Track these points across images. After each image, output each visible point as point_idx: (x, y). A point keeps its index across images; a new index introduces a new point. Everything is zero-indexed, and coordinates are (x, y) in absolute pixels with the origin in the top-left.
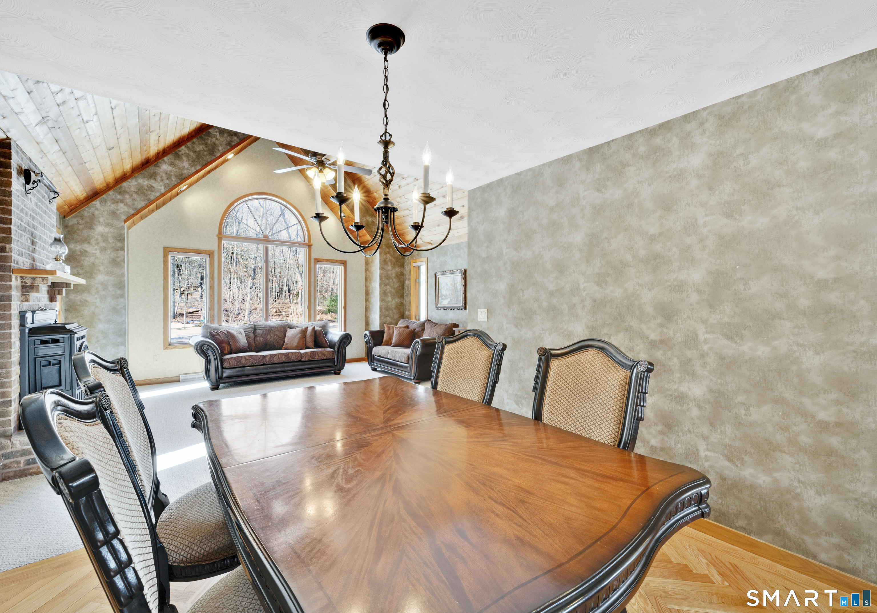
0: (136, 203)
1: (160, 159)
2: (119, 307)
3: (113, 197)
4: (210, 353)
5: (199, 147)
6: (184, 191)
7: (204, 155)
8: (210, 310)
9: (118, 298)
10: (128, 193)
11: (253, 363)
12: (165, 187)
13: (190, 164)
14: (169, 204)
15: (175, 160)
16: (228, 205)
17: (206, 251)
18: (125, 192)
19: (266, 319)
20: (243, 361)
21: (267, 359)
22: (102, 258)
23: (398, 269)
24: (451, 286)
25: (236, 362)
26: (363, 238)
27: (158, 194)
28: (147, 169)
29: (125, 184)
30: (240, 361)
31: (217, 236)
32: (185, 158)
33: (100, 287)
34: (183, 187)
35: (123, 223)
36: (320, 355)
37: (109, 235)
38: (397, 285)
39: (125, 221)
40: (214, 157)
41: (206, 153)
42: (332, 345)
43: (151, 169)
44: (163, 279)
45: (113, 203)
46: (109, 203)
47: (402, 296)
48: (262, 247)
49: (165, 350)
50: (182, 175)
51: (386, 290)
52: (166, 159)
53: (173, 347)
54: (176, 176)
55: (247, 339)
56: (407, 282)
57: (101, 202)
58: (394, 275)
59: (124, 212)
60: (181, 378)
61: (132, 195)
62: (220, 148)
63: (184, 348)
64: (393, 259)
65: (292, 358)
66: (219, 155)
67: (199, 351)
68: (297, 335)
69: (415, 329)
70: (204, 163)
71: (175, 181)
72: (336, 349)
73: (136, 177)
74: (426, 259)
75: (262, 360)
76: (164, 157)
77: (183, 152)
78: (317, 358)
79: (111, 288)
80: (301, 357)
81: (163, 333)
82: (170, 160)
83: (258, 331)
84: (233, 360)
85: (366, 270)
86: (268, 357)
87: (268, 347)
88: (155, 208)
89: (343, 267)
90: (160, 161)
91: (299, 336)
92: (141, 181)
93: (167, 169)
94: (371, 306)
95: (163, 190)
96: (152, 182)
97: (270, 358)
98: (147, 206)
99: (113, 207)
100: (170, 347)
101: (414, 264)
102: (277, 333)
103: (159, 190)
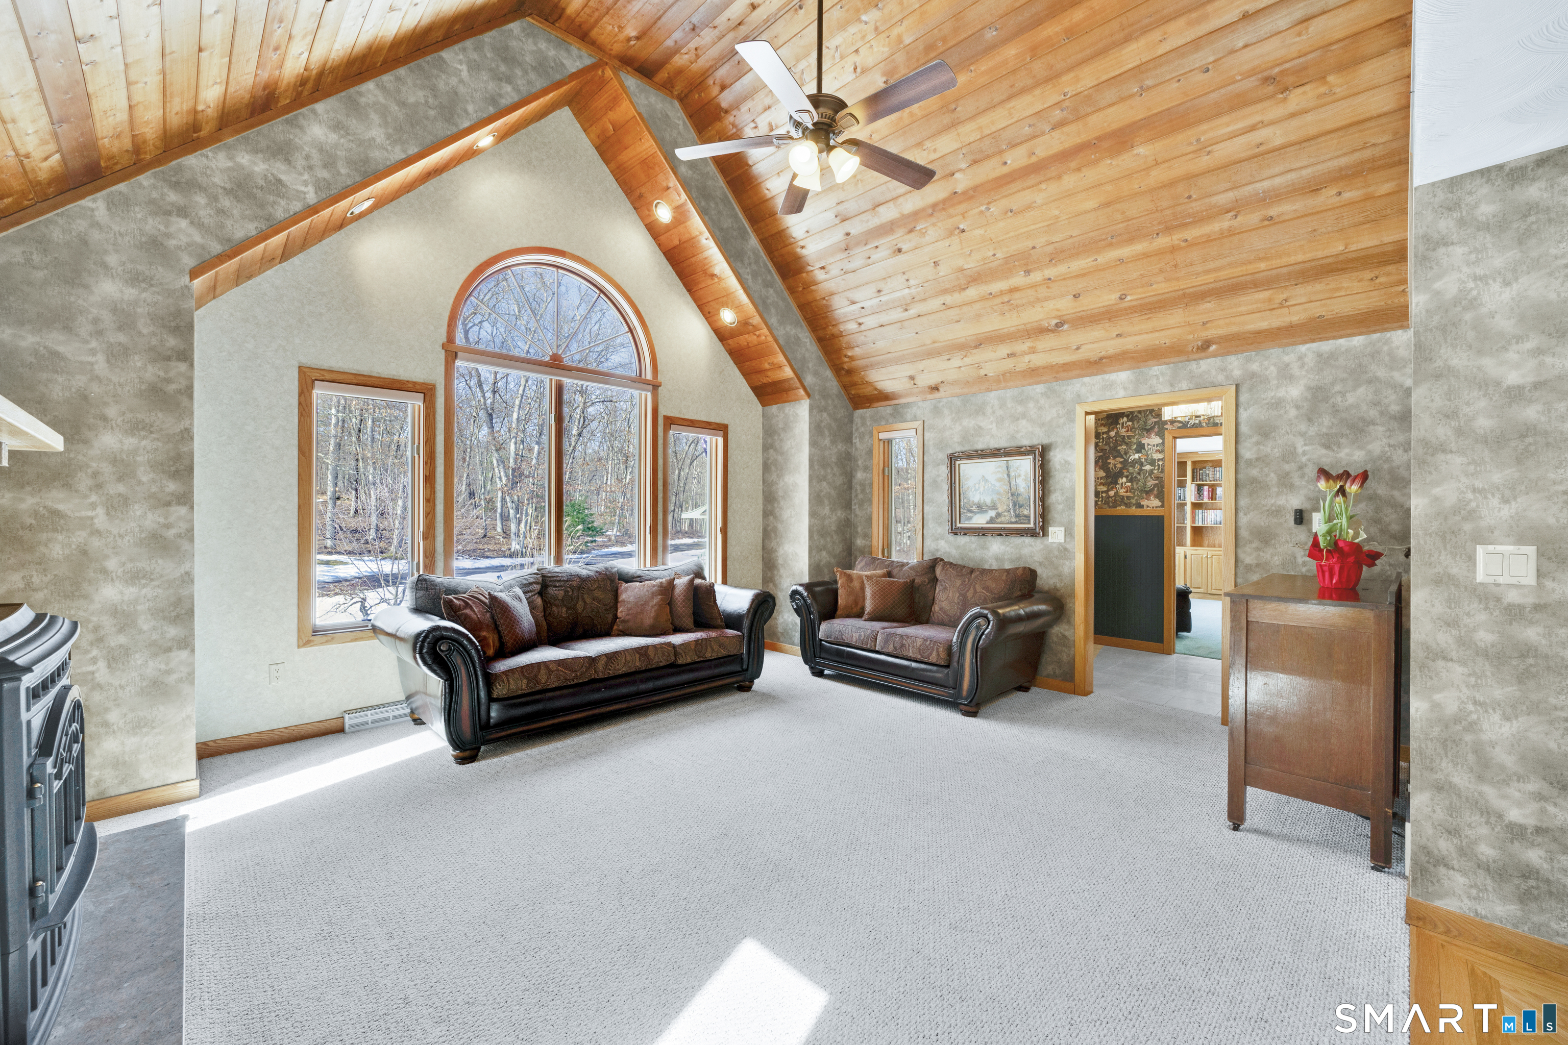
0: (229, 223)
1: (303, 105)
2: (171, 533)
3: (155, 195)
4: (457, 660)
5: (415, 95)
6: (361, 215)
7: (427, 118)
8: (425, 538)
9: (168, 504)
10: (201, 188)
11: (566, 680)
12: (318, 189)
13: (389, 137)
14: (315, 251)
15: (348, 116)
16: (470, 270)
17: (414, 383)
18: (188, 186)
19: (559, 560)
20: (543, 676)
21: (600, 666)
22: (115, 379)
23: (841, 446)
24: (998, 484)
25: (525, 682)
26: (769, 373)
27: (297, 206)
28: (264, 128)
29: (192, 161)
30: (536, 676)
31: (443, 346)
32: (375, 117)
33: (106, 469)
34: (361, 202)
35: (187, 278)
36: (716, 647)
37: (139, 310)
38: (839, 481)
39: (194, 273)
40: (454, 130)
41: (432, 113)
42: (732, 621)
43: (276, 129)
44: (295, 452)
45: (154, 214)
46: (139, 212)
47: (848, 505)
48: (548, 380)
49: (302, 650)
50: (366, 161)
51: (821, 491)
52: (320, 107)
53: (324, 639)
54: (350, 162)
55: (532, 613)
56: (860, 475)
57: (111, 205)
58: (834, 459)
59: (189, 245)
60: (349, 721)
61: (216, 199)
62: (470, 108)
63: (356, 640)
64: (833, 424)
65: (656, 659)
66: (466, 124)
67: (427, 658)
68: (652, 598)
69: (913, 581)
70: (429, 140)
71: (349, 175)
72: (745, 631)
73: (229, 148)
74: (918, 424)
75: (588, 669)
76: (317, 100)
77: (371, 99)
78: (709, 655)
79: (145, 476)
80: (676, 654)
81: (295, 601)
82: (332, 115)
83: (552, 591)
84: (517, 675)
85: (766, 448)
86: (603, 661)
87: (580, 630)
88: (280, 252)
89: (720, 440)
90: (304, 110)
91: (657, 600)
92: (244, 159)
93: (323, 138)
94: (780, 526)
95: (312, 197)
96: (279, 169)
97: (606, 664)
98: (263, 237)
99: (153, 225)
100: (317, 639)
101: (883, 436)
102: (598, 594)
103: (300, 195)
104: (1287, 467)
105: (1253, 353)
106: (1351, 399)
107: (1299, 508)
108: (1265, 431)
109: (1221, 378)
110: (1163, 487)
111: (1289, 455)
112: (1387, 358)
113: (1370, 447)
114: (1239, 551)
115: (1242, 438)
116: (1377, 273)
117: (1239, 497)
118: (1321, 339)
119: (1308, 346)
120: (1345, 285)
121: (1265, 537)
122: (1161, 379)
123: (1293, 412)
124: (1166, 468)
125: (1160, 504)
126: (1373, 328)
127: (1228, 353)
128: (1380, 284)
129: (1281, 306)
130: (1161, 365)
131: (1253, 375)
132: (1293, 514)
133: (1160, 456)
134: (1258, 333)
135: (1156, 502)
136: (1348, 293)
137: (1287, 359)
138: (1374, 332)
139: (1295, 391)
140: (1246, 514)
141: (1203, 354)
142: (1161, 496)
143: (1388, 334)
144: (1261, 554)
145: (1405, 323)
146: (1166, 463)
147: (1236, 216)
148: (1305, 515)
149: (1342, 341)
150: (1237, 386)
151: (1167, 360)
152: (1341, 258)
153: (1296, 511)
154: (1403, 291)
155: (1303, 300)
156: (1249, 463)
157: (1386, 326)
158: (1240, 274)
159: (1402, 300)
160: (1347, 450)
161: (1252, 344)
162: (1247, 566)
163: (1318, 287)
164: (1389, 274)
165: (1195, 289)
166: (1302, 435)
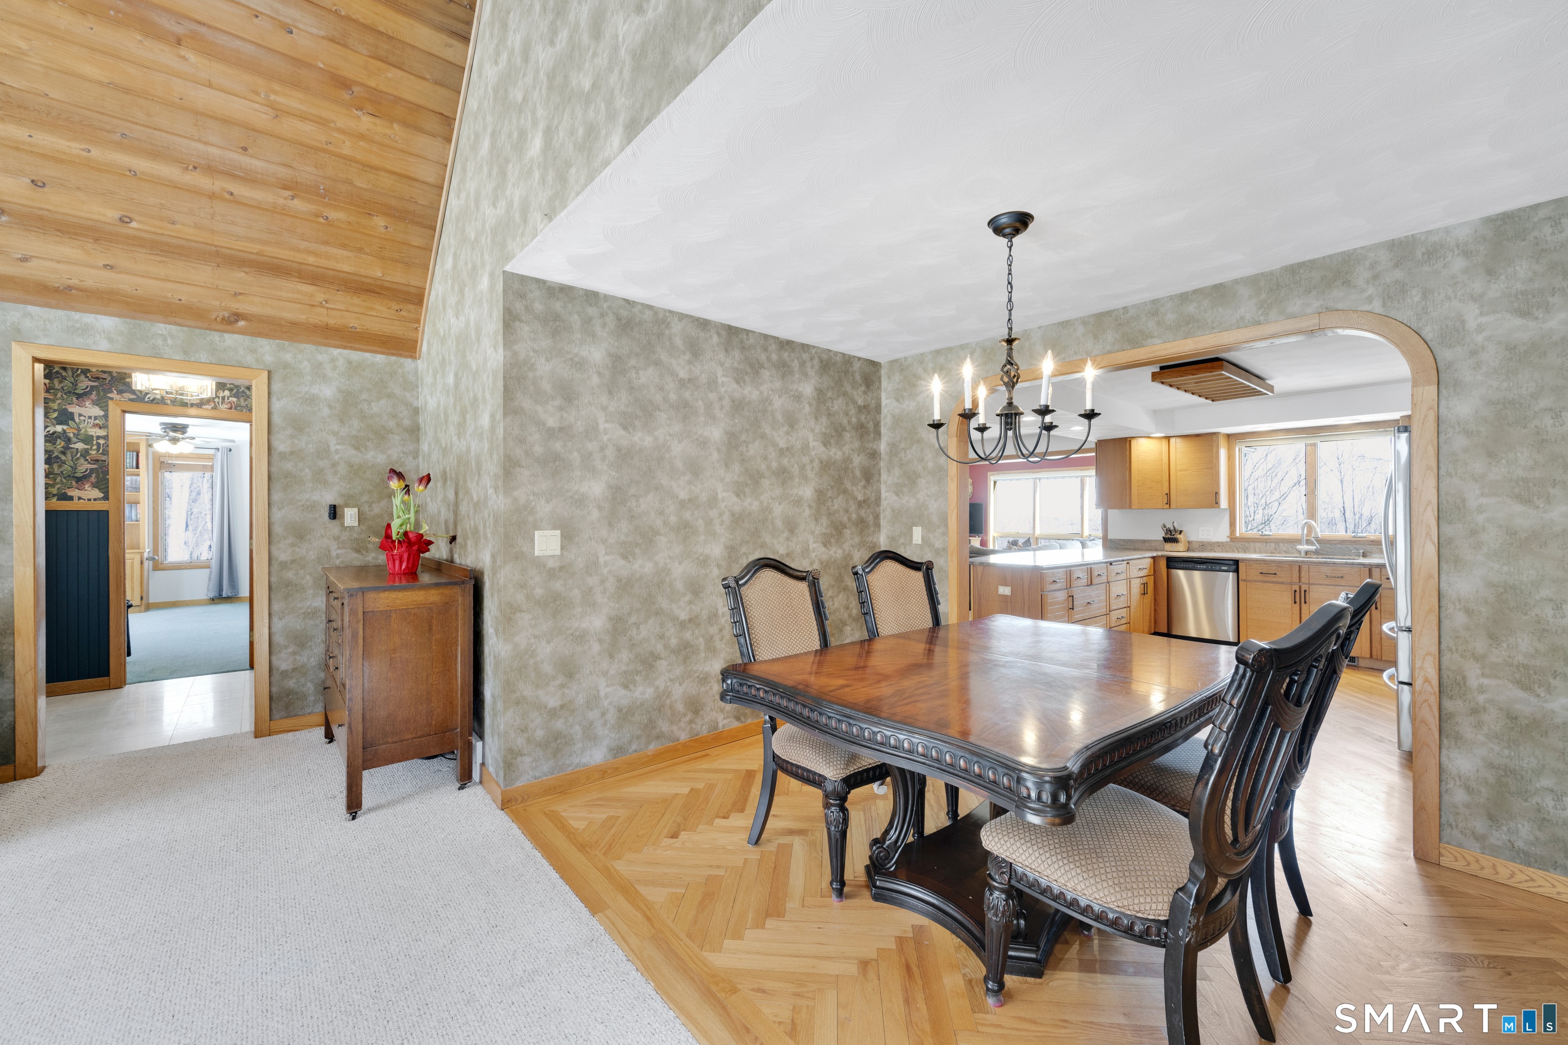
104: (321, 464)
105: (287, 343)
106: (375, 408)
107: (333, 503)
108: (299, 425)
109: (250, 359)
110: (106, 473)
111: (323, 452)
112: (401, 380)
113: (389, 452)
114: (273, 548)
115: (275, 429)
116: (401, 306)
117: (272, 491)
118: (351, 348)
119: (339, 350)
120: (377, 307)
121: (300, 533)
122: (170, 341)
123: (326, 411)
124: (111, 449)
125: (102, 495)
126: (392, 351)
127: (259, 334)
128: (403, 316)
129: (321, 305)
130: (169, 324)
131: (286, 366)
132: (327, 509)
133: (102, 433)
134: (294, 324)
135: (97, 493)
136: (379, 315)
137: (320, 358)
138: (393, 354)
139: (327, 391)
140: (280, 510)
141: (229, 327)
142: (103, 484)
143: (402, 360)
144: (297, 549)
145: (414, 354)
146: (111, 442)
147: (293, 198)
148: (338, 510)
149: (368, 355)
150: (269, 372)
151: (179, 320)
152: (378, 283)
153: (330, 506)
154: (416, 328)
155: (342, 307)
156: (283, 456)
157: (401, 352)
158: (288, 258)
159: (414, 335)
160: (372, 453)
161: (286, 332)
162: (281, 563)
163: (356, 300)
164: (409, 311)
165: (232, 252)
166: (335, 434)
